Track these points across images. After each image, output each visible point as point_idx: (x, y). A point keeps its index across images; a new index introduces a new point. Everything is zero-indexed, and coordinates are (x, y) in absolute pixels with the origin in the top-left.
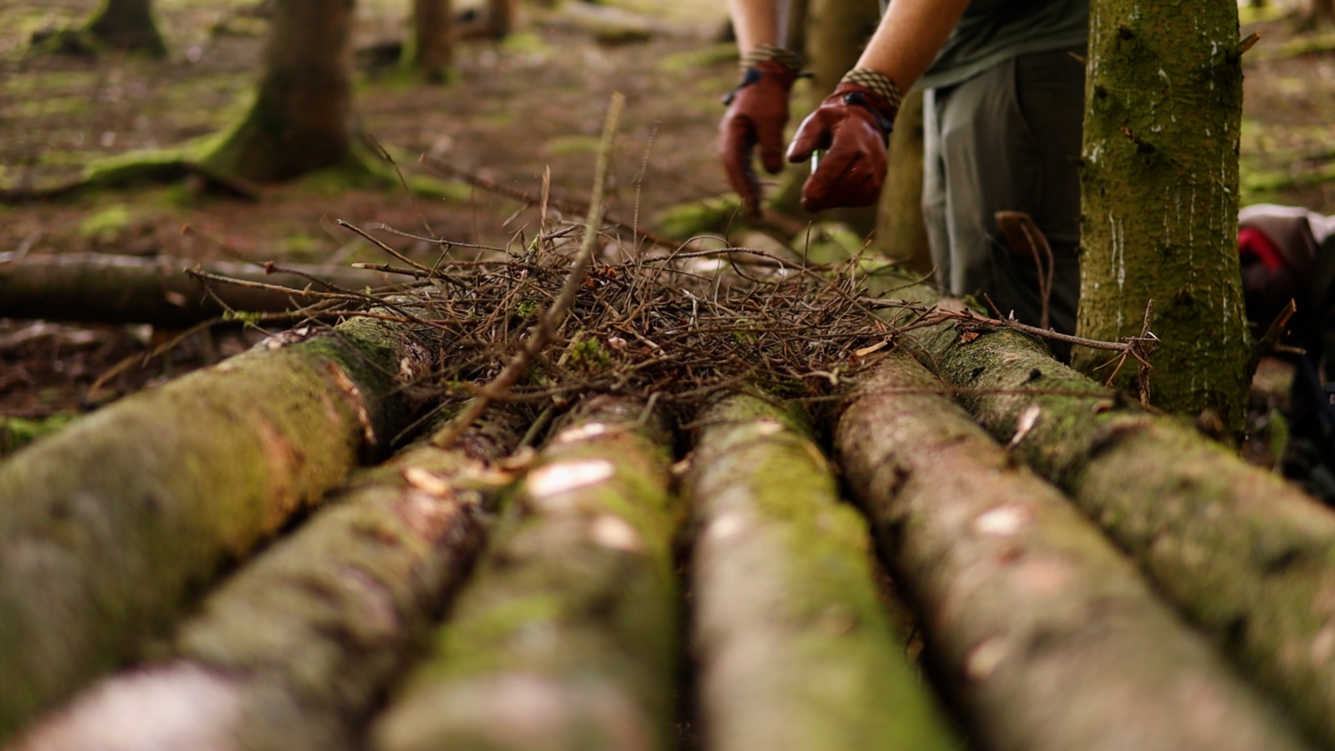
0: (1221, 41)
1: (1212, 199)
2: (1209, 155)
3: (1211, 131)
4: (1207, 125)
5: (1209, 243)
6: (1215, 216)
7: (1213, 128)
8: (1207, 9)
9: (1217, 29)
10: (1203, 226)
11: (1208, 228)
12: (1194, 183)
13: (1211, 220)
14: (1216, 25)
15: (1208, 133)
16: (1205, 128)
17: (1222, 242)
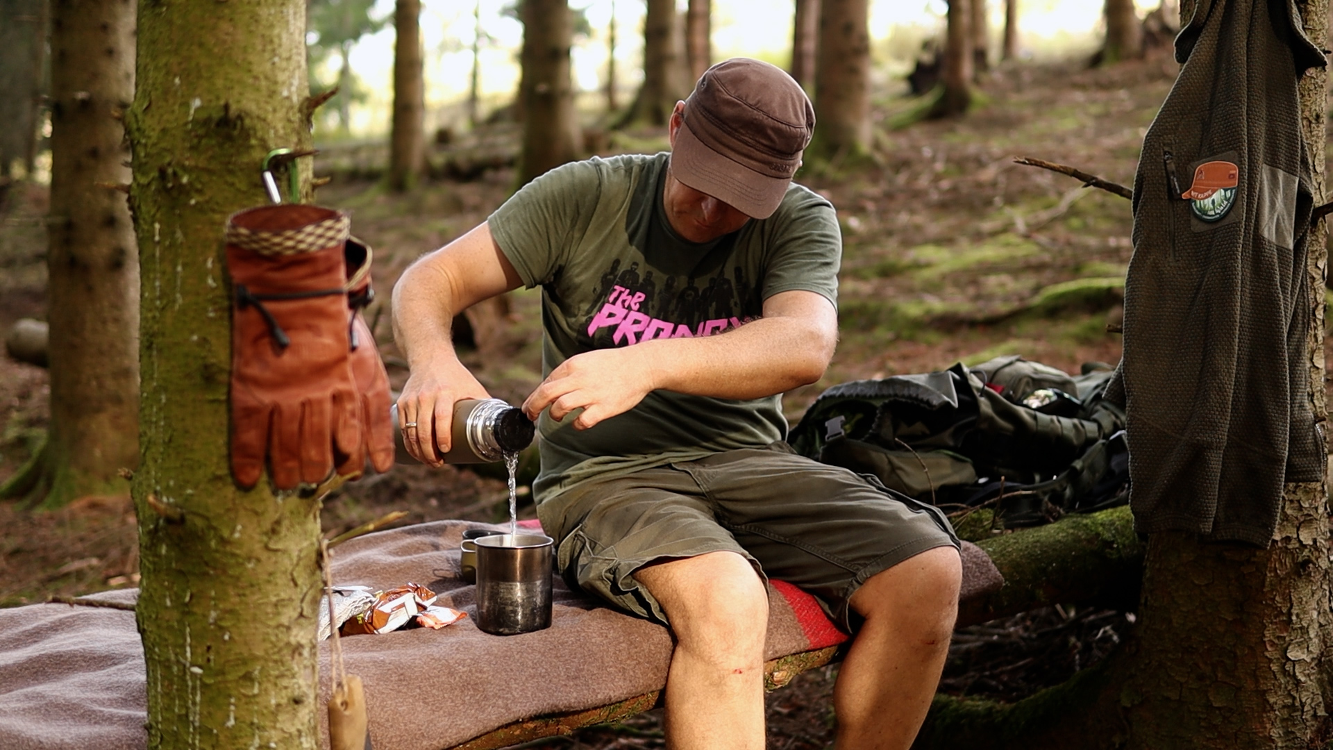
0: (174, 498)
1: (176, 679)
2: (170, 628)
3: (171, 601)
4: (167, 593)
5: (175, 728)
6: (181, 698)
7: (174, 598)
8: (163, 459)
9: (172, 483)
10: (168, 708)
11: (173, 711)
12: (157, 657)
13: (177, 702)
14: (171, 478)
15: (168, 603)
16: (165, 596)
17: (191, 730)
